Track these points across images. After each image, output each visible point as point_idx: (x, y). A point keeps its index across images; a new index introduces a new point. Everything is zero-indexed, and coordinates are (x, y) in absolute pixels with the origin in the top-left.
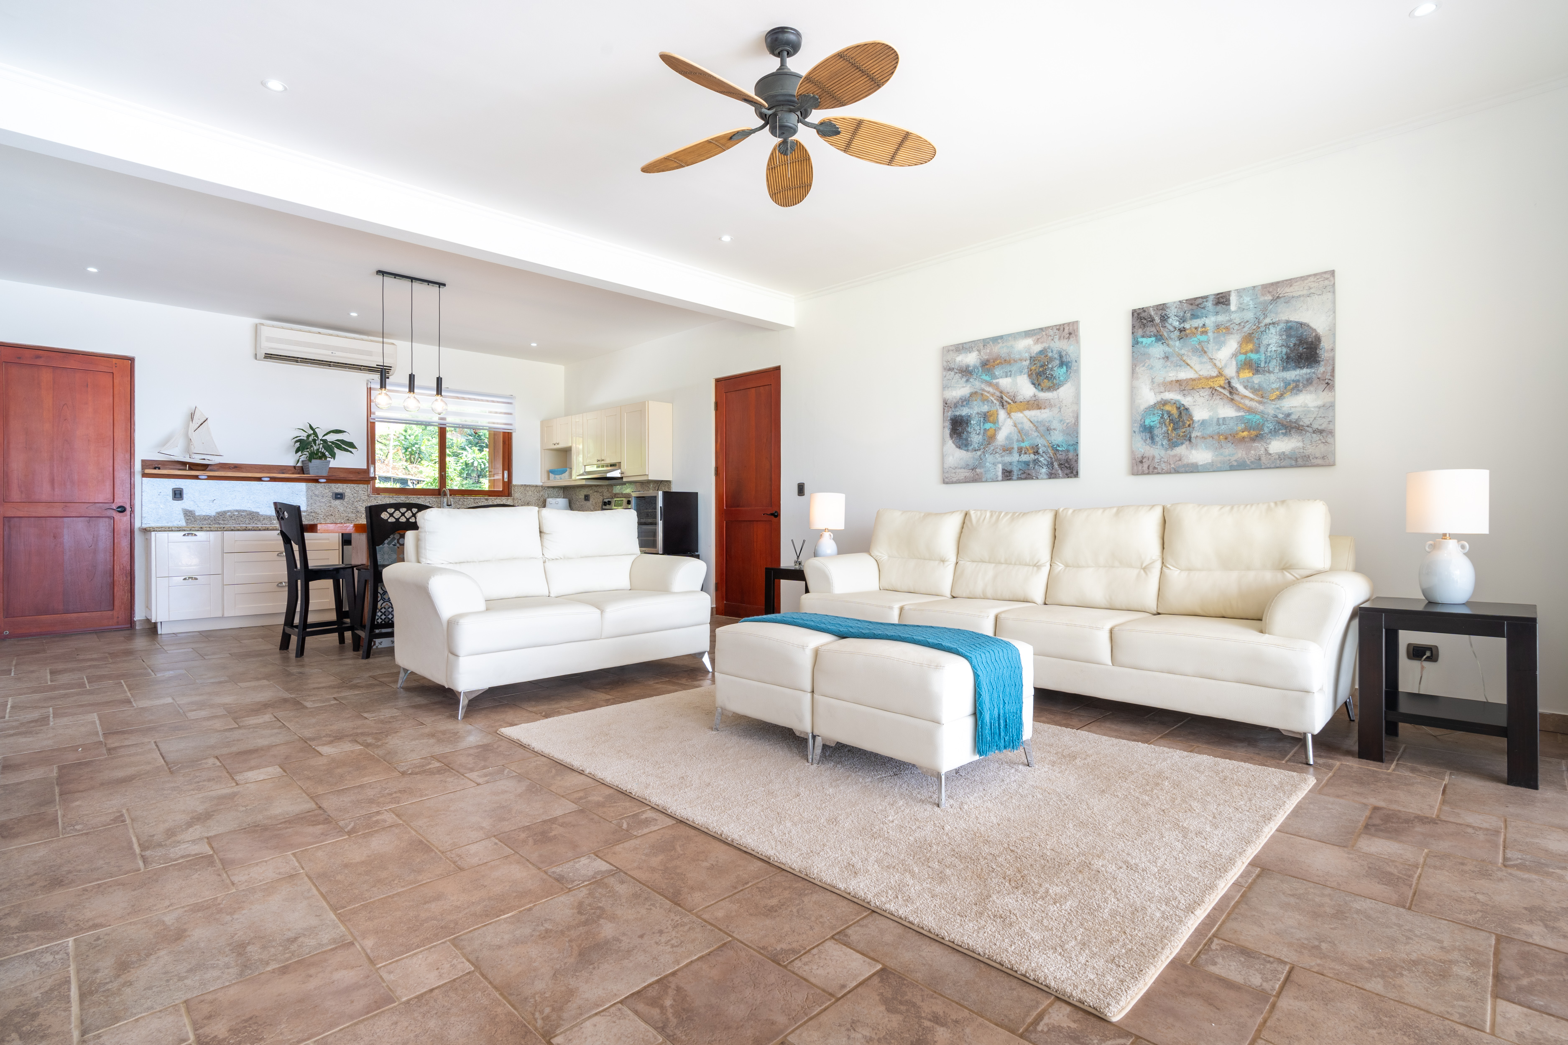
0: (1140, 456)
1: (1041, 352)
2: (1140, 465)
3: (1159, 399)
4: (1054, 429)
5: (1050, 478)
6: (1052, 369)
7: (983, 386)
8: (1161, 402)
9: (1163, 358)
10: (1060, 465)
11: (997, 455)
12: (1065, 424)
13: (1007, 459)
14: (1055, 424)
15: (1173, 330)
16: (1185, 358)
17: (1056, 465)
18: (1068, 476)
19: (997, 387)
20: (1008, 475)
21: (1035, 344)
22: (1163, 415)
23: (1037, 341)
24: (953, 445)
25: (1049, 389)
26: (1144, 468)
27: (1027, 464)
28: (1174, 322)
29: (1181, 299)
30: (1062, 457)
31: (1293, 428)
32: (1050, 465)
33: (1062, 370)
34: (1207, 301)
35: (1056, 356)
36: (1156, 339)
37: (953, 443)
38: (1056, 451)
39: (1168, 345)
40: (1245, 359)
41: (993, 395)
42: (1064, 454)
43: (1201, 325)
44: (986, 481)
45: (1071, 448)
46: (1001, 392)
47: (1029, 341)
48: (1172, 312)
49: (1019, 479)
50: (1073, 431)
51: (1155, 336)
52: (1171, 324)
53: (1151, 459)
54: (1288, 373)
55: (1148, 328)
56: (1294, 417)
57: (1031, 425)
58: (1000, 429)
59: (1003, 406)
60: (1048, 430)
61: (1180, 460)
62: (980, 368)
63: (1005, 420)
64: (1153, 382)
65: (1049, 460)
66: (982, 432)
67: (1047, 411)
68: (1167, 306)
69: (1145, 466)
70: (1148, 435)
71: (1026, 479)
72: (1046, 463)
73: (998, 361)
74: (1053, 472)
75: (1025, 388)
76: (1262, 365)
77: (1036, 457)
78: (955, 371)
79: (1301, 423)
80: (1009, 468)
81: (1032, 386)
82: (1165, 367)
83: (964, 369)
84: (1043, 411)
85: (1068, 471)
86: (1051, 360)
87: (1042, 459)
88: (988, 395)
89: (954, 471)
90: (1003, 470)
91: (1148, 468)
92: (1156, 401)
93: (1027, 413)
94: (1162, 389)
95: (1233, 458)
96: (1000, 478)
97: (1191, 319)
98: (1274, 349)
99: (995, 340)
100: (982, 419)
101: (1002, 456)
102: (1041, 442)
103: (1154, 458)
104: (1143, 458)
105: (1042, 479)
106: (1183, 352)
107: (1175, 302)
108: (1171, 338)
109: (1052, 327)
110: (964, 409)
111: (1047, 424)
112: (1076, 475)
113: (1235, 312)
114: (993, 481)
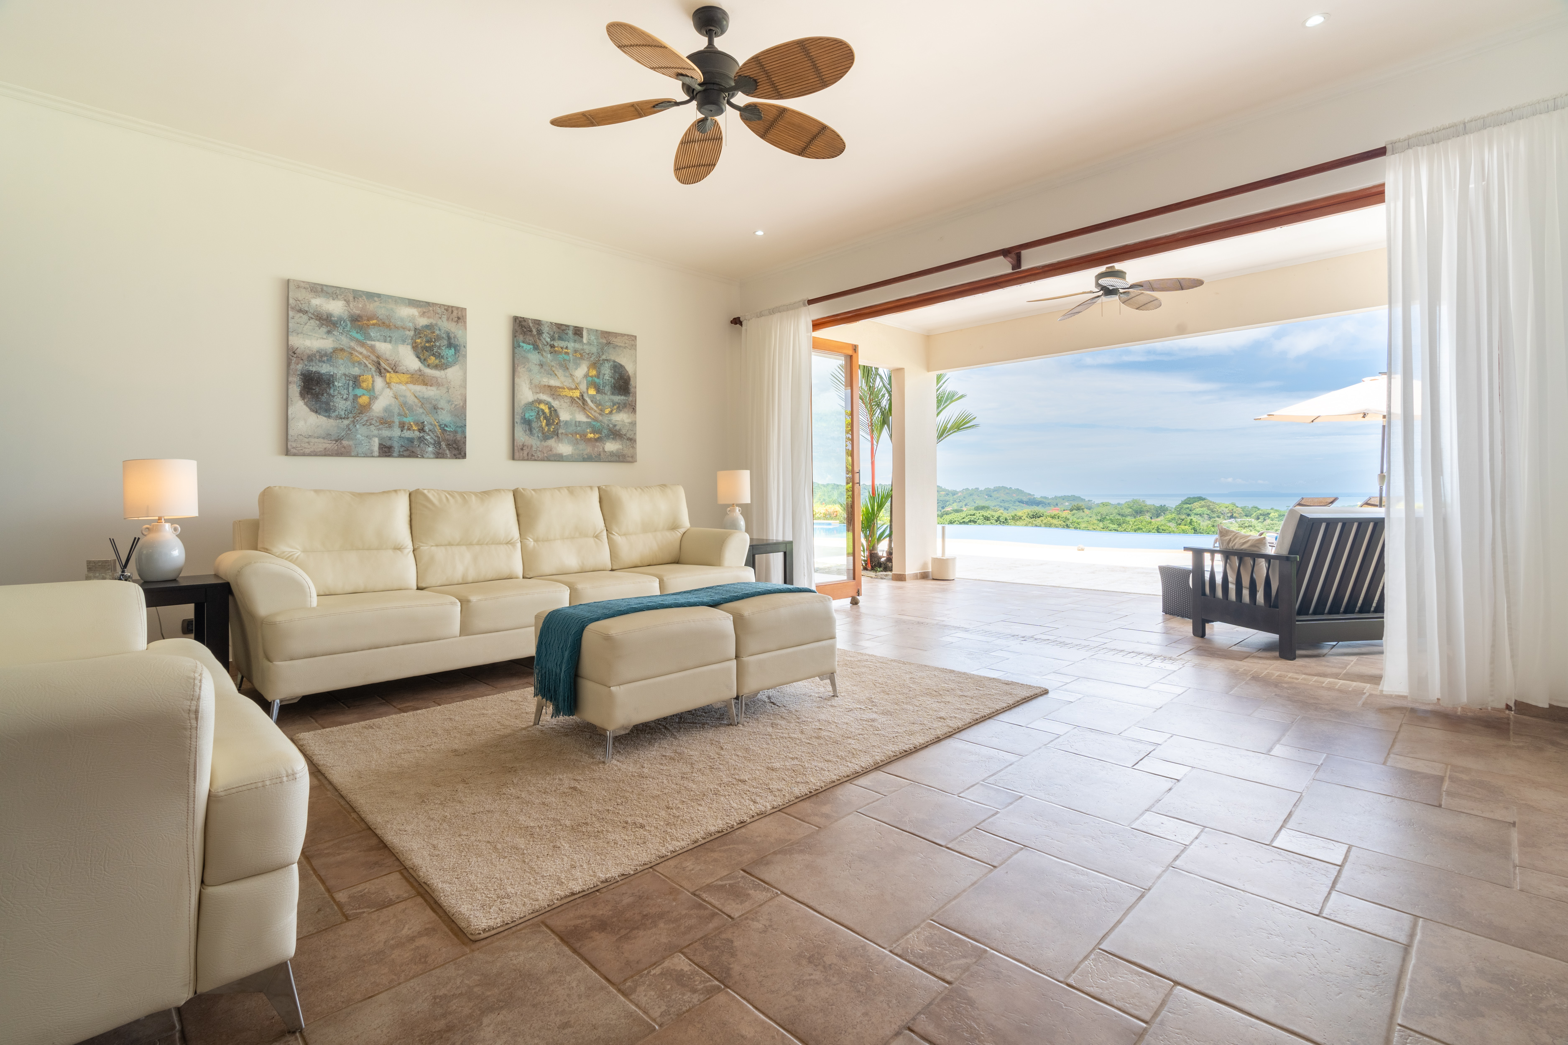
0: (521, 444)
1: (427, 327)
2: (522, 452)
3: (536, 398)
4: (442, 409)
5: (437, 458)
6: (439, 347)
7: (353, 344)
8: (537, 401)
9: (539, 365)
10: (448, 445)
11: (372, 428)
12: (453, 406)
13: (386, 433)
14: (442, 404)
15: (546, 344)
16: (553, 369)
17: (443, 445)
18: (456, 457)
19: (372, 349)
20: (386, 451)
21: (421, 316)
22: (538, 412)
23: (423, 314)
24: (305, 407)
25: (436, 367)
26: (524, 455)
27: (411, 440)
28: (546, 337)
29: (552, 321)
30: (451, 437)
31: (617, 435)
32: (437, 444)
33: (450, 351)
34: (569, 330)
35: (444, 336)
36: (534, 347)
37: (306, 404)
38: (444, 431)
39: (542, 355)
40: (592, 380)
41: (367, 357)
42: (452, 435)
43: (565, 347)
44: (357, 456)
45: (459, 430)
46: (378, 357)
47: (413, 312)
48: (545, 329)
49: (401, 456)
50: (460, 413)
51: (533, 345)
52: (545, 339)
53: (529, 447)
54: (615, 397)
55: (528, 337)
56: (617, 428)
57: (416, 400)
58: (376, 398)
59: (380, 373)
60: (435, 408)
61: (551, 450)
62: (348, 323)
63: (383, 389)
64: (531, 383)
65: (436, 439)
66: (351, 397)
67: (434, 388)
68: (542, 322)
69: (525, 453)
70: (527, 427)
71: (409, 456)
72: (432, 441)
73: (374, 321)
74: (440, 451)
75: (410, 361)
76: (601, 388)
77: (421, 435)
78: (310, 315)
79: (621, 433)
80: (388, 443)
81: (417, 359)
82: (540, 373)
83: (325, 317)
84: (429, 388)
85: (456, 452)
86: (439, 338)
87: (428, 437)
88: (360, 357)
89: (307, 440)
90: (380, 444)
91: (528, 455)
92: (533, 400)
93: (411, 386)
94: (538, 390)
95: (585, 452)
96: (376, 453)
97: (559, 339)
98: (607, 378)
99: (371, 296)
100: (351, 383)
101: (379, 429)
102: (427, 419)
103: (532, 446)
104: (523, 446)
105: (428, 458)
106: (553, 364)
107: (547, 322)
108: (544, 351)
109: (440, 306)
110: (324, 365)
111: (433, 402)
112: (464, 457)
113: (586, 344)
114: (366, 456)
